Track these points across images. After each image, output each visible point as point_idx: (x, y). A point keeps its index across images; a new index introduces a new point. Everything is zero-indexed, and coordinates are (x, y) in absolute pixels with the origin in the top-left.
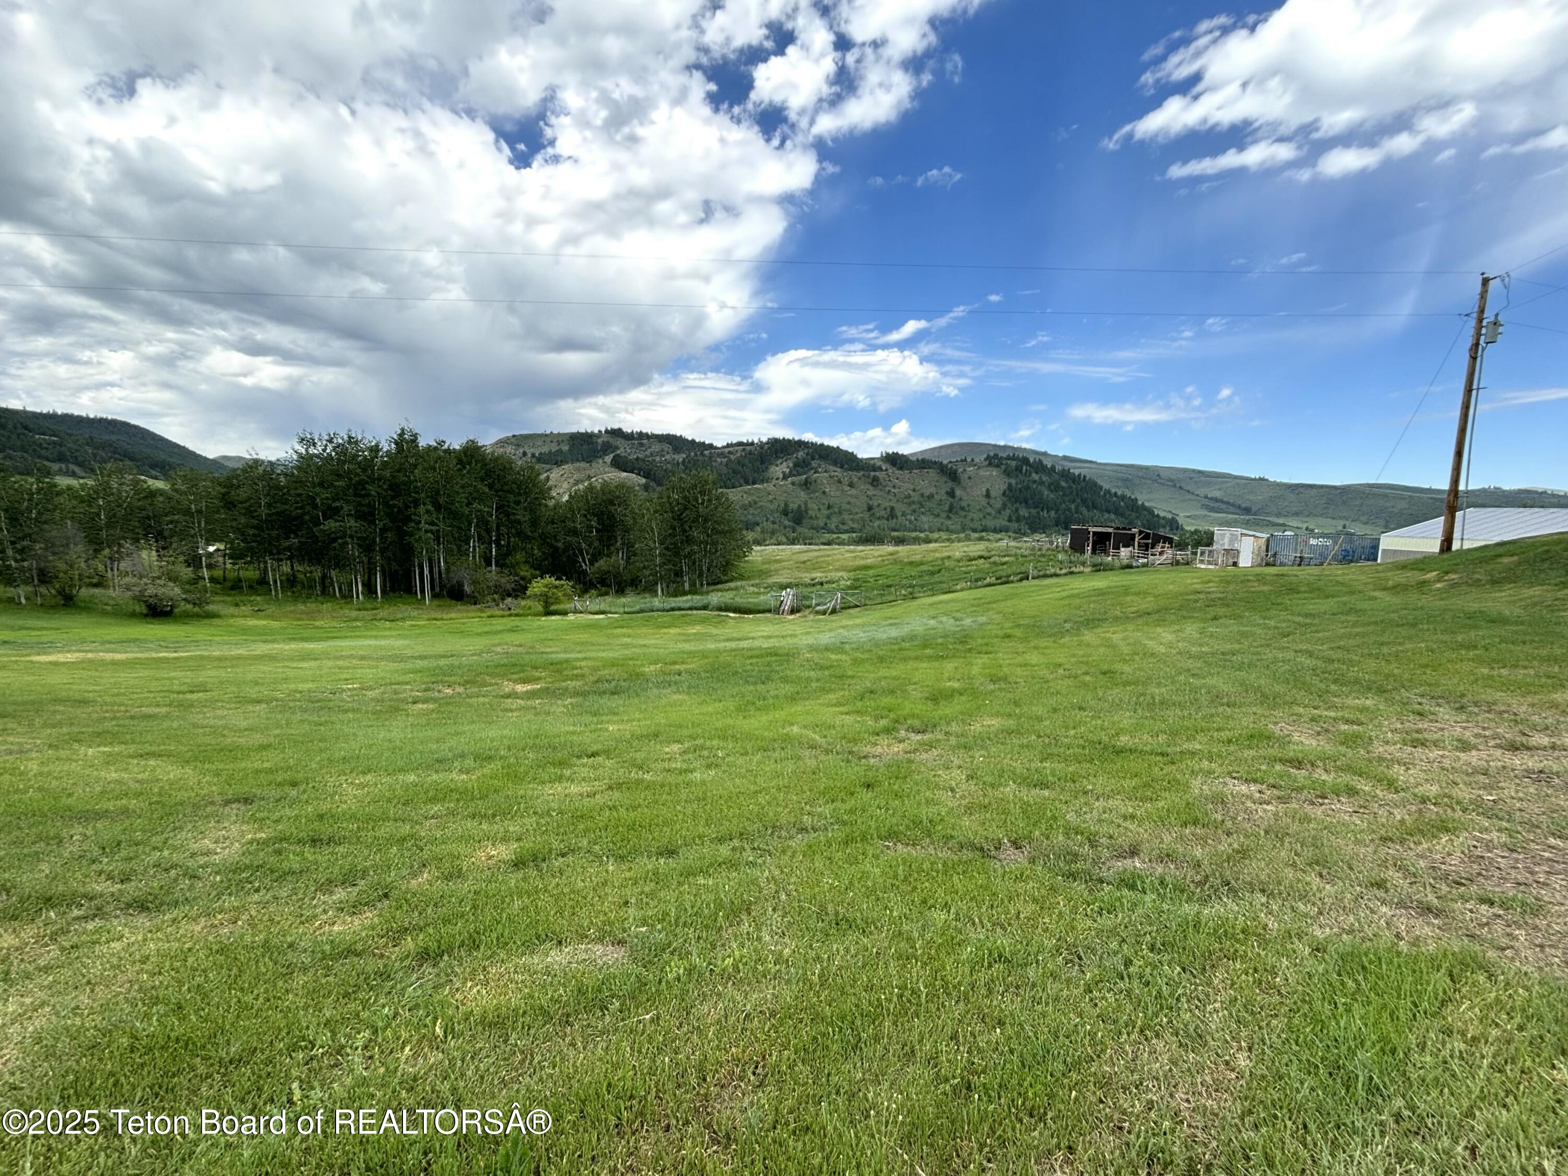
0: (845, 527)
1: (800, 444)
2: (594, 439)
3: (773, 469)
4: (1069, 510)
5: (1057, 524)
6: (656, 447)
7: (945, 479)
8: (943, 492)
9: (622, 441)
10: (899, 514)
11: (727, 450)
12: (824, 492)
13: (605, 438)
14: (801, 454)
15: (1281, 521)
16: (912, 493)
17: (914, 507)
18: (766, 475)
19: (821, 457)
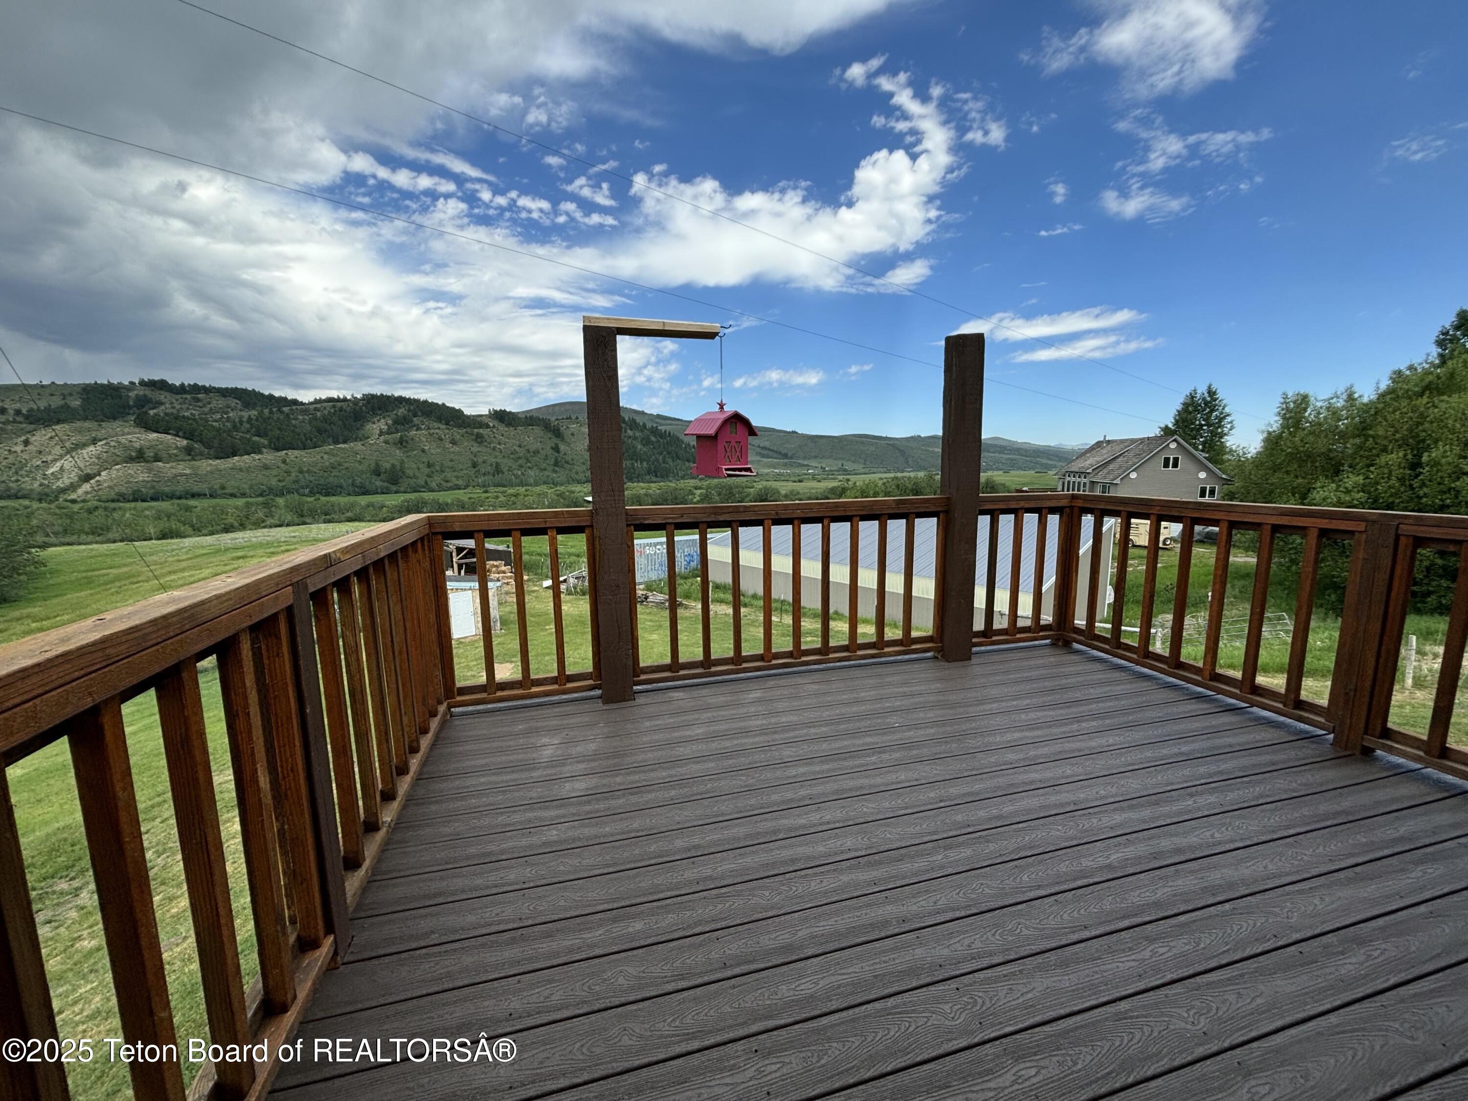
0: (449, 485)
1: (401, 400)
2: (124, 393)
3: (369, 426)
4: (657, 460)
5: (649, 472)
6: (218, 402)
7: (550, 435)
8: (548, 448)
9: (168, 394)
10: (505, 469)
11: (312, 407)
12: (423, 451)
13: (141, 391)
14: (402, 411)
15: (806, 463)
16: (517, 449)
17: (520, 462)
18: (360, 433)
19: (423, 414)
